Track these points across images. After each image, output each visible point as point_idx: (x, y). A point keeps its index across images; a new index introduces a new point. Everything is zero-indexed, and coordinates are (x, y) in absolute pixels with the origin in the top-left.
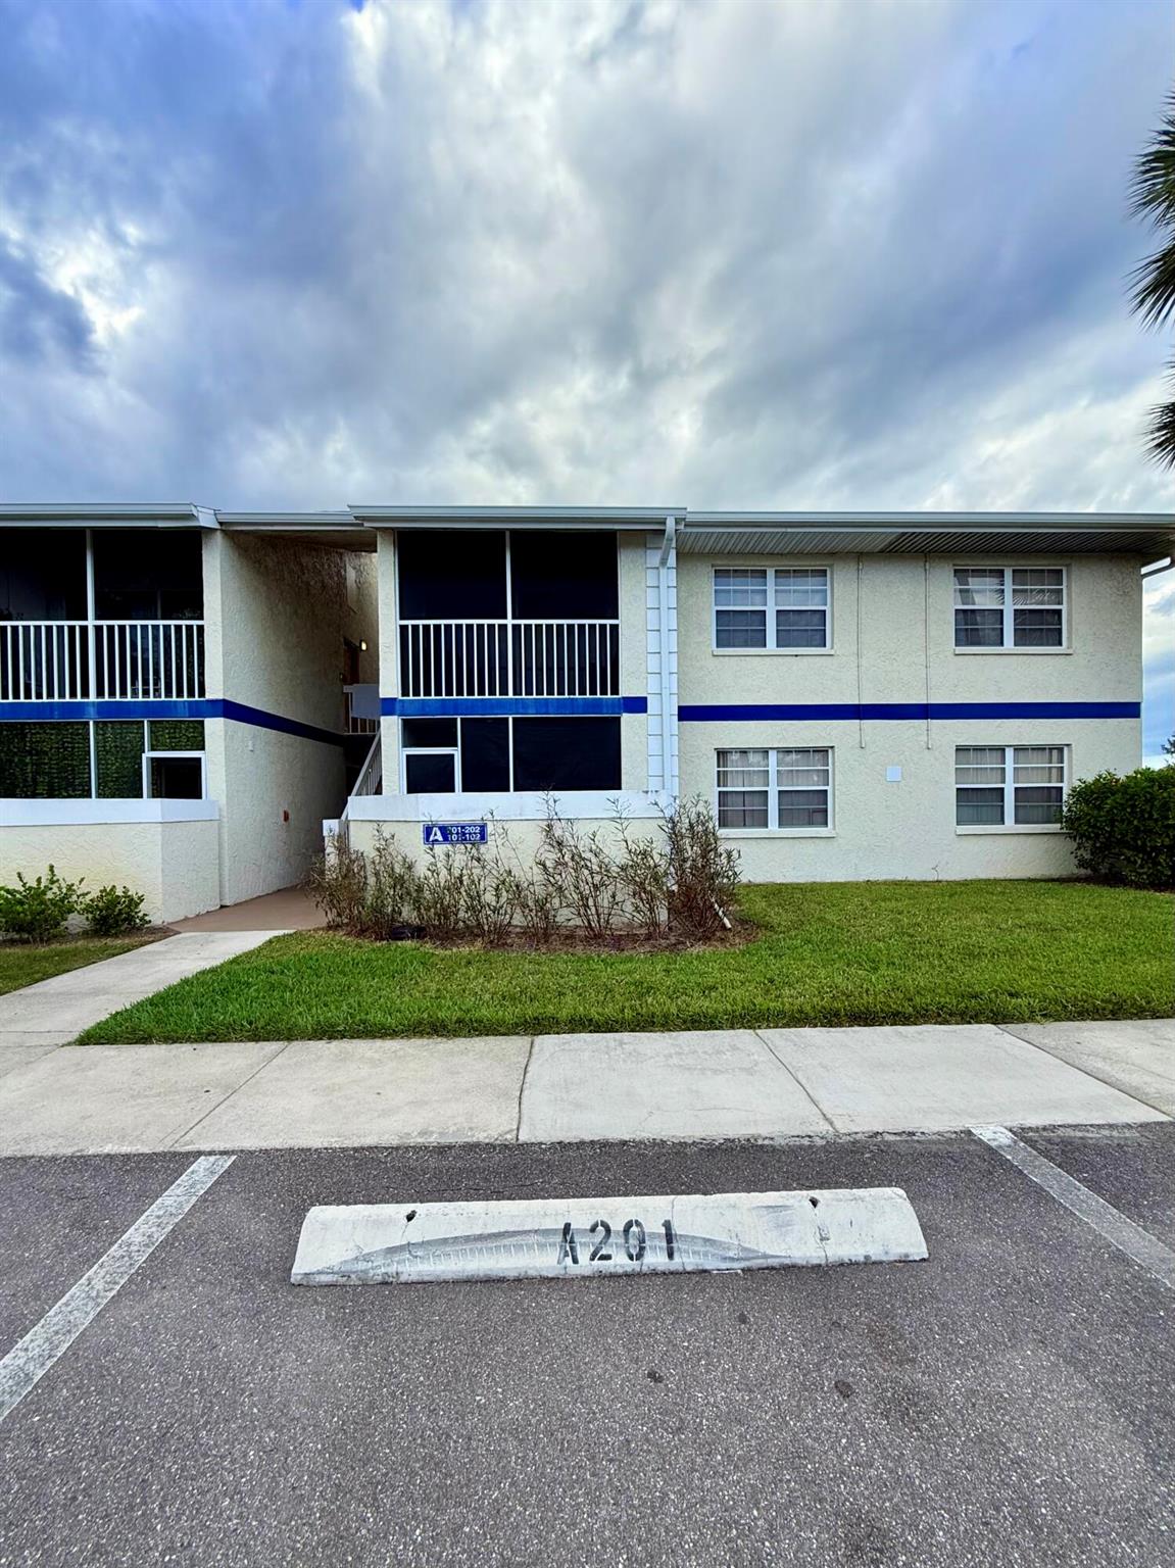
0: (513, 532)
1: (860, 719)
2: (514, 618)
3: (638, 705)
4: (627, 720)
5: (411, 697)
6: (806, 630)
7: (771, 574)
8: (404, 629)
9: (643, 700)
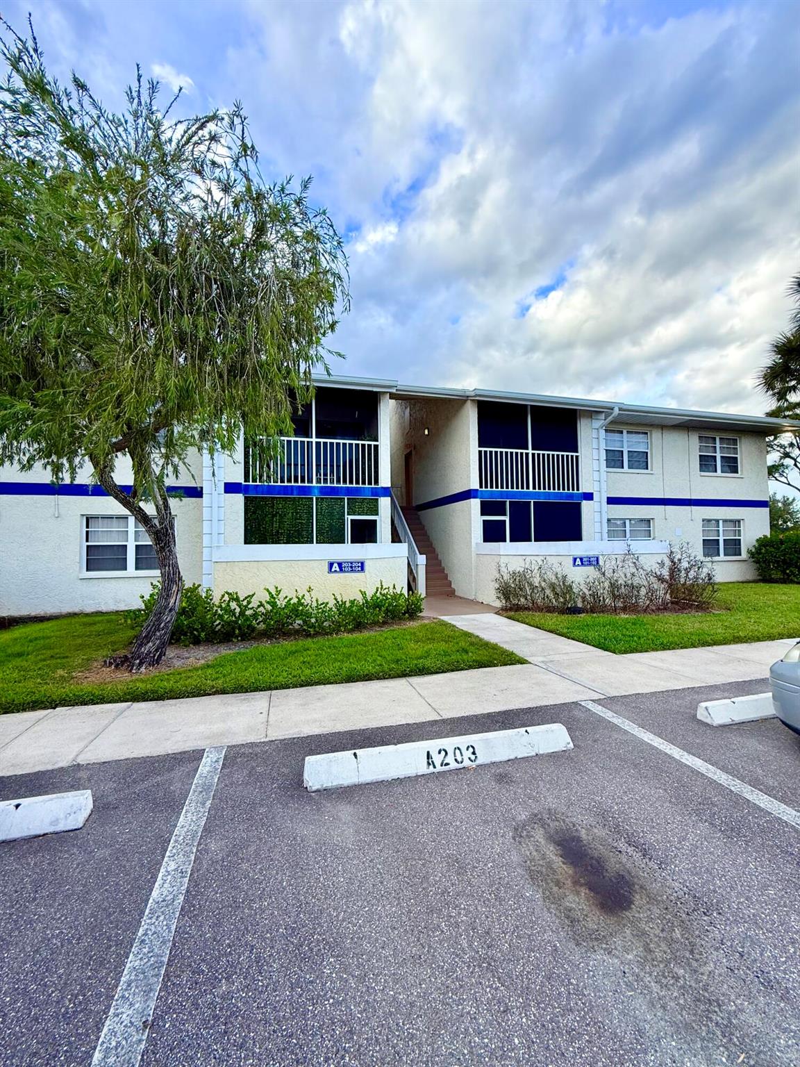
0: (531, 406)
1: (665, 505)
2: (533, 449)
3: (589, 496)
4: (585, 504)
5: (484, 489)
6: (641, 461)
7: (625, 432)
8: (480, 452)
9: (592, 494)
